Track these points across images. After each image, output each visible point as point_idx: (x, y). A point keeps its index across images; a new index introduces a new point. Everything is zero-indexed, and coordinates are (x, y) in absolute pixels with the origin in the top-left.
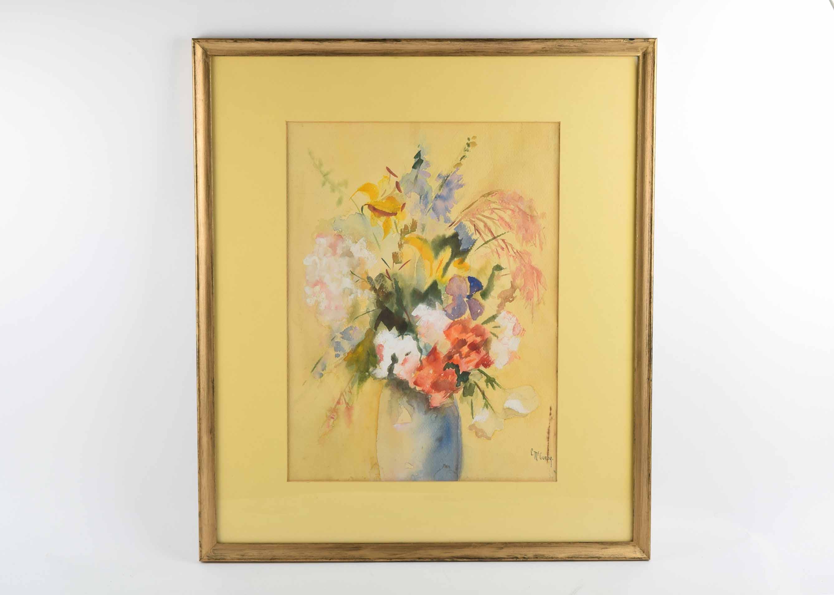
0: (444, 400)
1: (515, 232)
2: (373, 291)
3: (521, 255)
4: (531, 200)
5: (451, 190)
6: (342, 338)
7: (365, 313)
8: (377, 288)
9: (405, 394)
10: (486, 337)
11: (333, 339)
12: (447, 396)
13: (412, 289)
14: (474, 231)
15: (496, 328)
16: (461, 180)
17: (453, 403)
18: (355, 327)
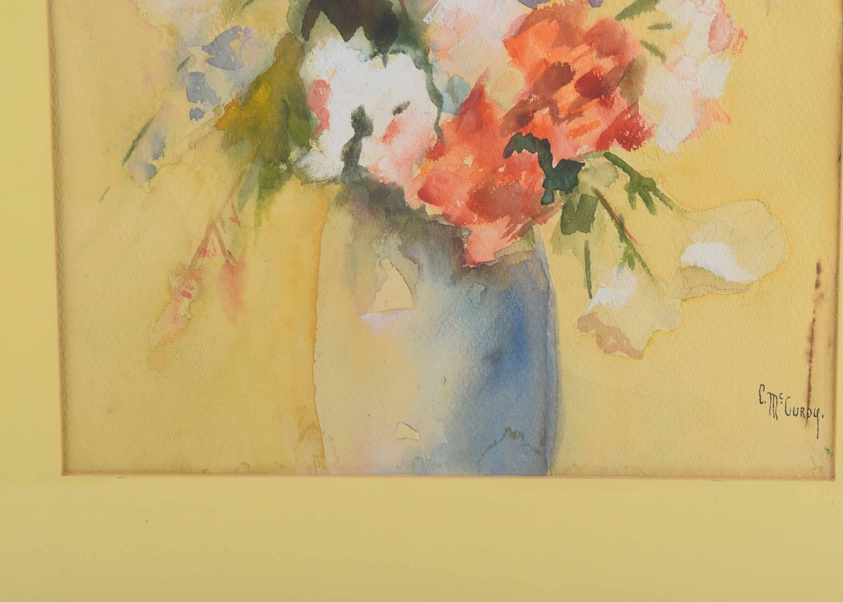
0: (506, 243)
6: (209, 63)
9: (394, 226)
10: (629, 57)
11: (182, 65)
12: (514, 232)
15: (657, 31)
17: (533, 252)
18: (247, 28)
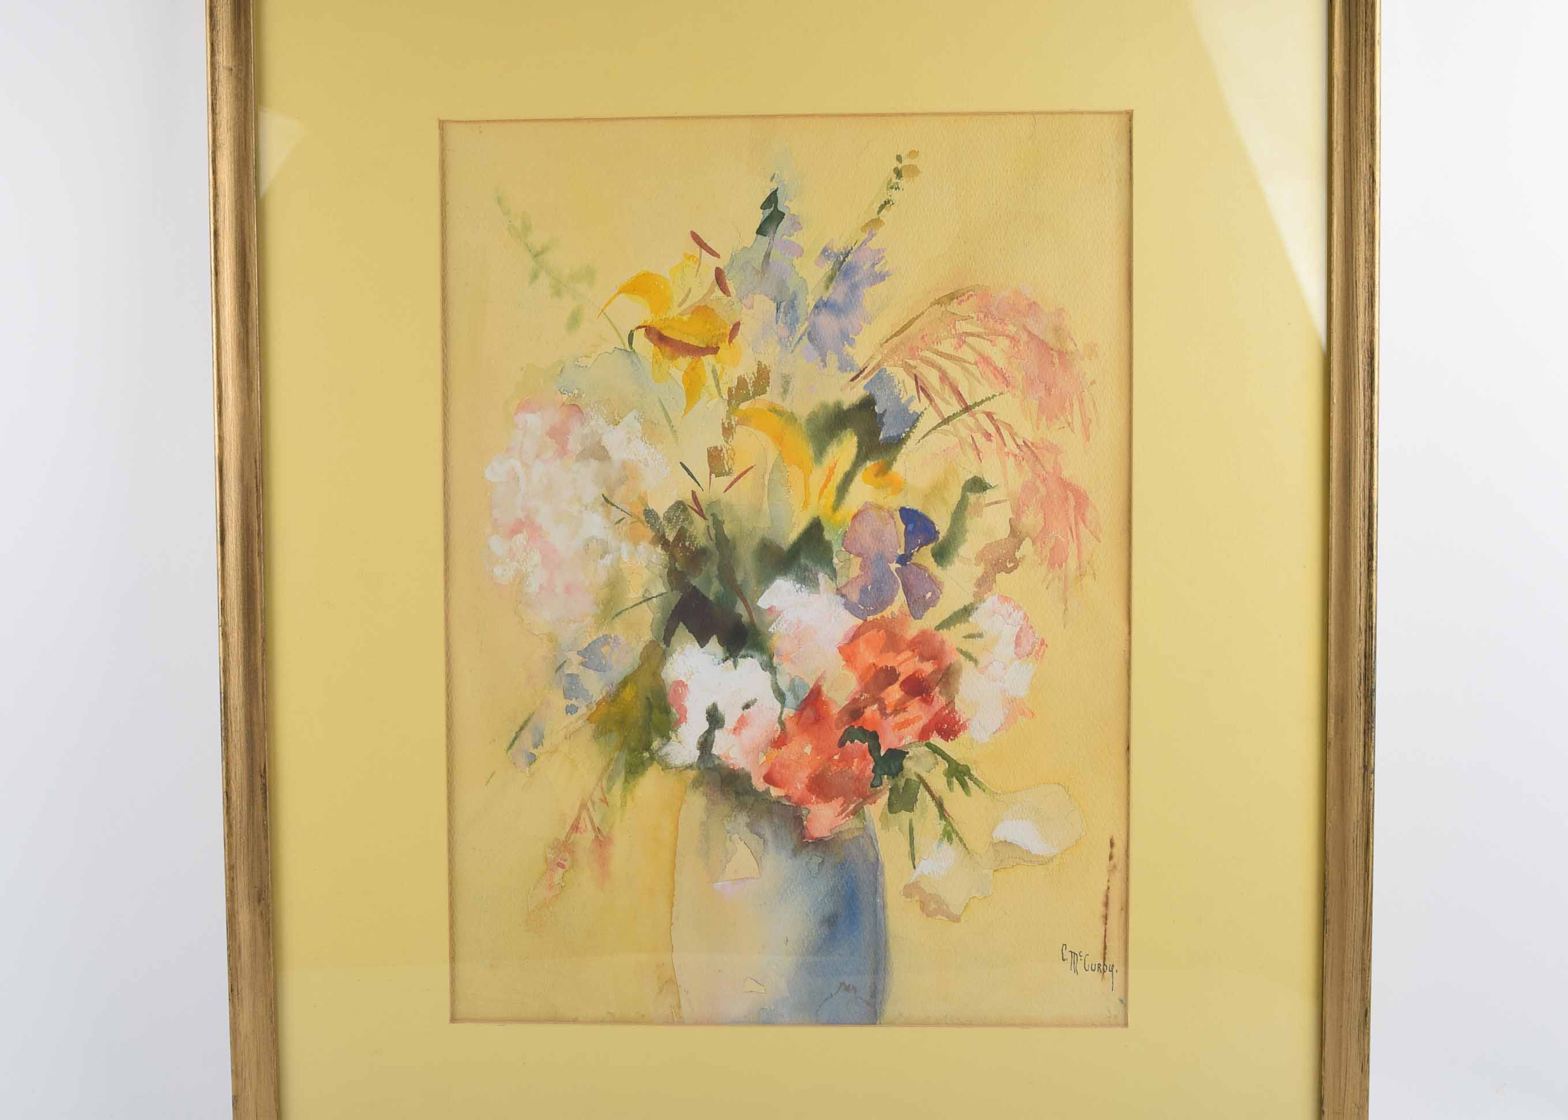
0: (840, 821)
1: (1019, 393)
2: (660, 546)
3: (1036, 451)
4: (1060, 312)
5: (854, 288)
6: (584, 666)
7: (641, 603)
8: (671, 536)
9: (742, 806)
10: (947, 662)
11: (560, 667)
12: (848, 811)
13: (757, 540)
14: (915, 393)
15: (971, 639)
16: (881, 263)
17: (865, 828)
18: (616, 636)
